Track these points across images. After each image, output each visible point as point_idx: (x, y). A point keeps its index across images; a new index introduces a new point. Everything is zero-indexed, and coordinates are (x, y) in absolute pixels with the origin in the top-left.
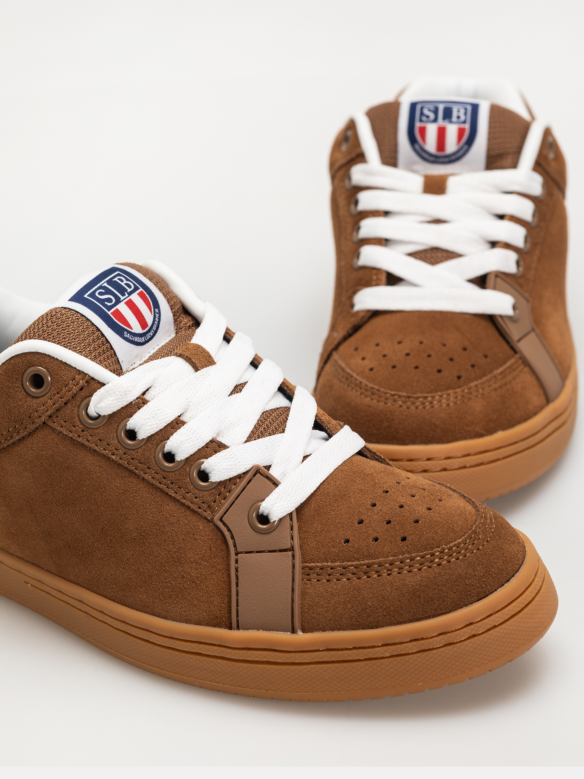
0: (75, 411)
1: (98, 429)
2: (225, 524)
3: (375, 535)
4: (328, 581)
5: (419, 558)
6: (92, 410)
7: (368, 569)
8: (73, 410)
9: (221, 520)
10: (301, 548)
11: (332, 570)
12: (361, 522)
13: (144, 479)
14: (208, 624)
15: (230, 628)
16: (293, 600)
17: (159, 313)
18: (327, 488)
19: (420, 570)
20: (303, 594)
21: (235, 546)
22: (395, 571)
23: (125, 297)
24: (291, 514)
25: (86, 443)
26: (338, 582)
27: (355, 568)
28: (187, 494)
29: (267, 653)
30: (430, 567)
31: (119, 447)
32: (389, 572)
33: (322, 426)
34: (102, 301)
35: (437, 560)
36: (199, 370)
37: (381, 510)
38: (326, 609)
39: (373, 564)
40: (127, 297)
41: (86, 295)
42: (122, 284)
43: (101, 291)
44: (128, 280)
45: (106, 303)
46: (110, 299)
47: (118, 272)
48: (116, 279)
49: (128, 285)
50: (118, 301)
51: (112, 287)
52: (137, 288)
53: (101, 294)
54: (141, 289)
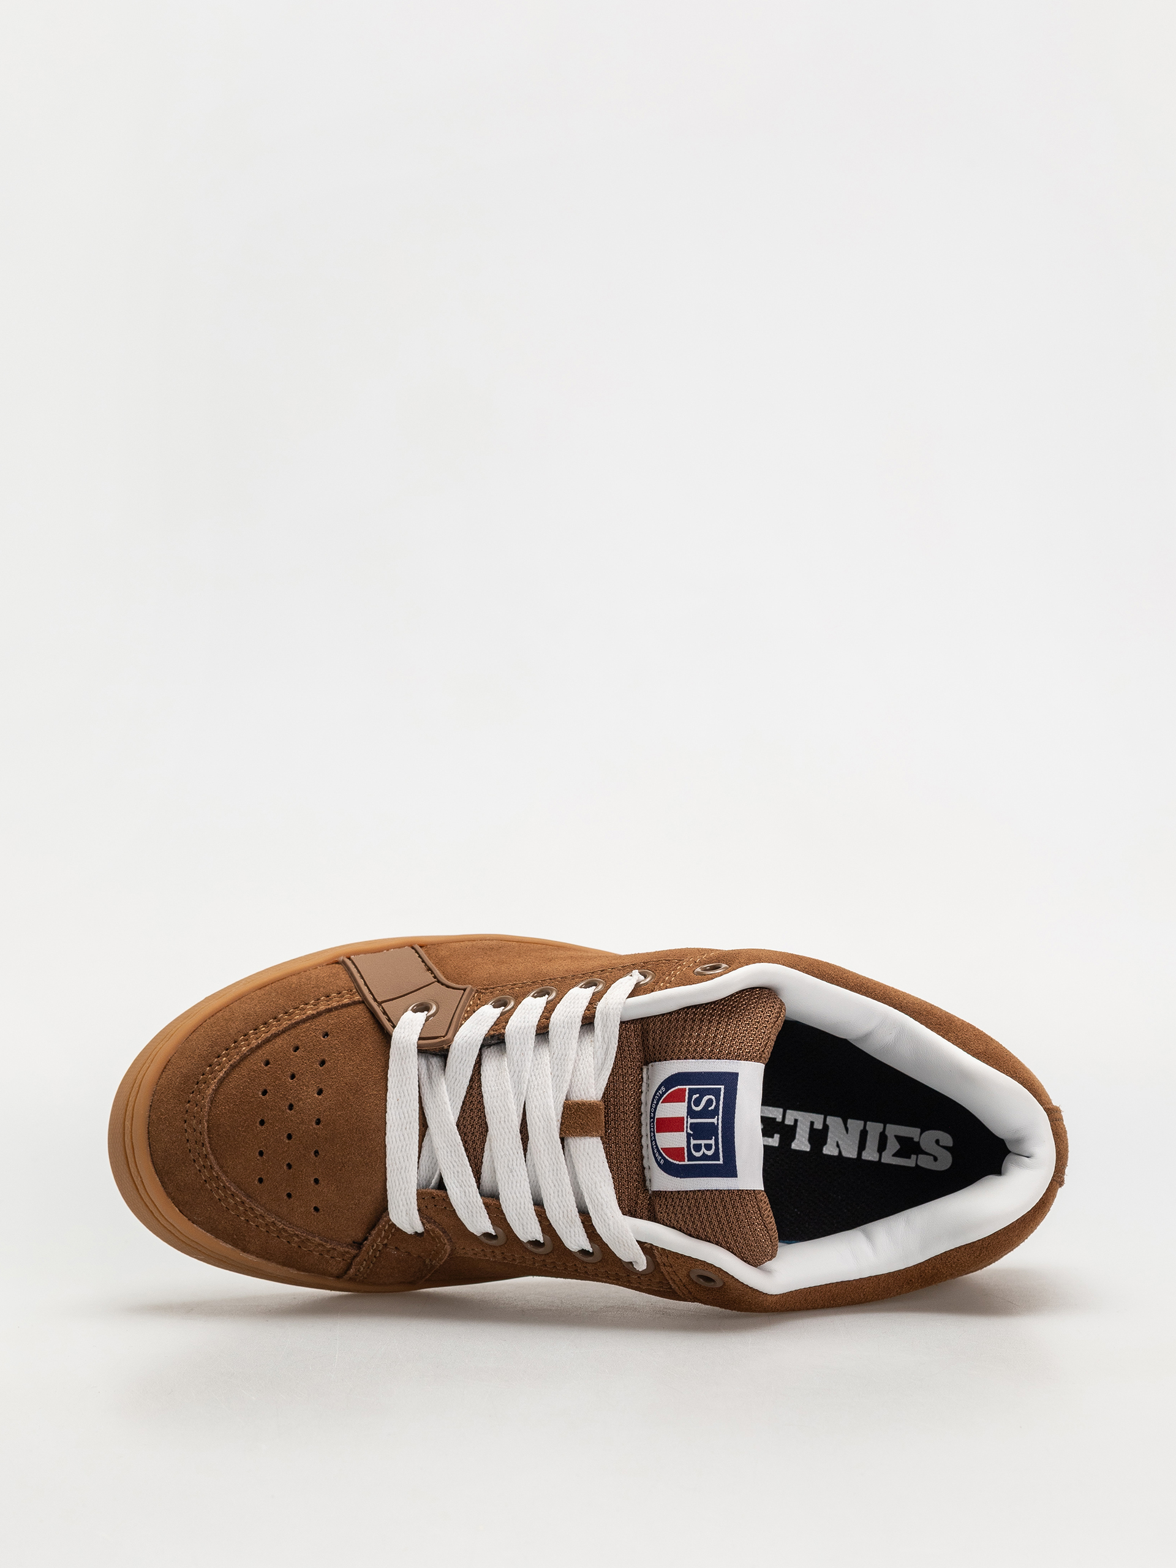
34: (704, 1094)
40: (687, 1127)
41: (722, 1087)
42: (703, 1142)
43: (712, 1107)
44: (704, 1157)
45: (698, 1095)
46: (697, 1105)
47: (721, 1162)
48: (712, 1142)
49: (698, 1148)
50: (691, 1113)
51: (707, 1123)
52: (691, 1157)
53: (709, 1102)
54: (686, 1162)
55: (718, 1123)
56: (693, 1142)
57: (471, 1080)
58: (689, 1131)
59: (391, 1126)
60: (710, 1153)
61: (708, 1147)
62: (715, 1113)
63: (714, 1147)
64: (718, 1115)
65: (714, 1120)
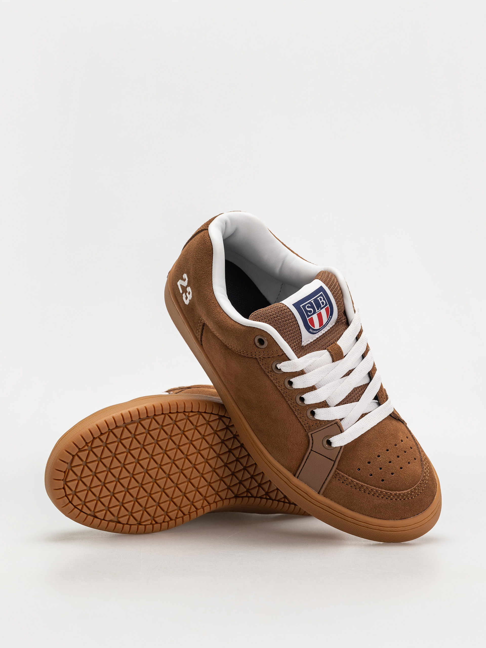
0: (272, 362)
1: (278, 375)
2: (312, 436)
3: (372, 473)
4: (343, 482)
5: (384, 493)
6: (279, 366)
7: (361, 487)
8: (271, 361)
9: (311, 434)
10: (339, 461)
11: (346, 479)
12: (369, 463)
13: (287, 402)
14: (286, 468)
15: (295, 476)
16: (324, 483)
17: (331, 318)
18: (363, 437)
19: (382, 498)
20: (330, 482)
21: (312, 447)
22: (372, 494)
23: (318, 311)
24: (341, 447)
25: (270, 377)
26: (346, 485)
27: (356, 483)
28: (302, 417)
29: (305, 494)
30: (387, 498)
31: (283, 385)
32: (369, 492)
33: (378, 398)
34: (307, 311)
35: (392, 497)
36: (334, 362)
37: (380, 461)
38: (336, 493)
39: (364, 486)
40: (319, 311)
41: (301, 306)
42: (320, 302)
43: (309, 305)
44: (324, 299)
45: (308, 313)
46: (311, 311)
47: (322, 293)
48: (319, 299)
49: (323, 303)
50: (315, 312)
51: (315, 304)
52: (326, 305)
53: (308, 307)
54: (328, 305)
55: (313, 300)
56: (322, 306)
57: (344, 404)
58: (320, 310)
59: (371, 425)
60: (322, 298)
61: (321, 299)
62: (310, 303)
63: (320, 297)
64: (310, 301)
65: (312, 302)
